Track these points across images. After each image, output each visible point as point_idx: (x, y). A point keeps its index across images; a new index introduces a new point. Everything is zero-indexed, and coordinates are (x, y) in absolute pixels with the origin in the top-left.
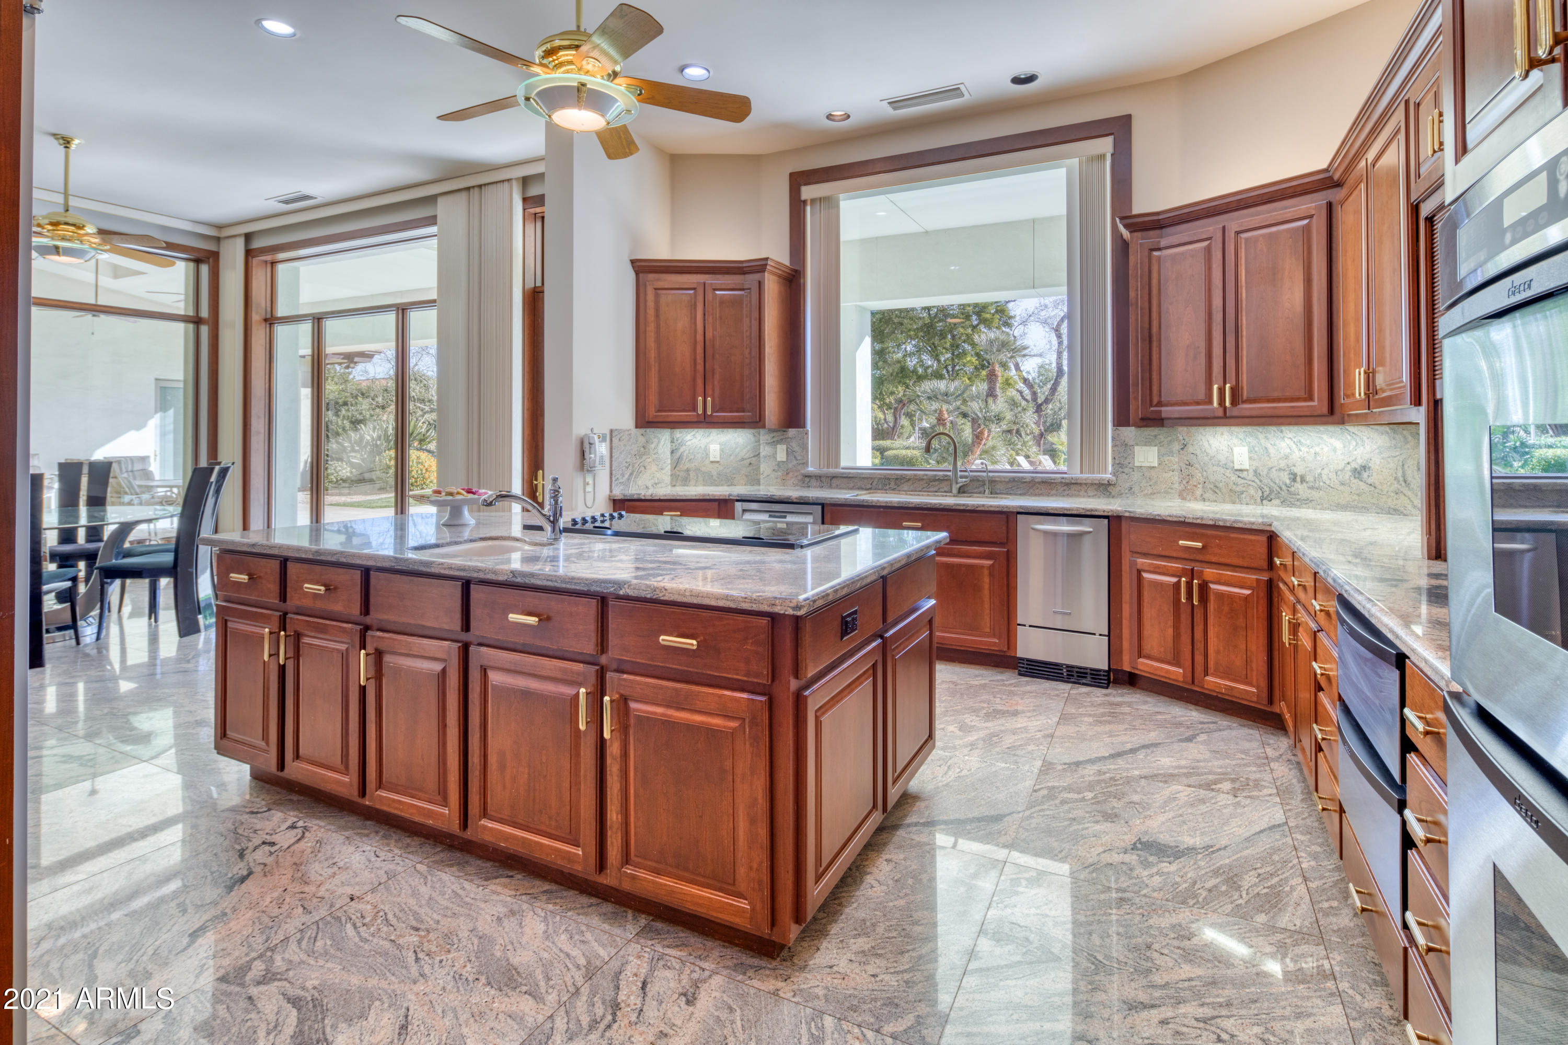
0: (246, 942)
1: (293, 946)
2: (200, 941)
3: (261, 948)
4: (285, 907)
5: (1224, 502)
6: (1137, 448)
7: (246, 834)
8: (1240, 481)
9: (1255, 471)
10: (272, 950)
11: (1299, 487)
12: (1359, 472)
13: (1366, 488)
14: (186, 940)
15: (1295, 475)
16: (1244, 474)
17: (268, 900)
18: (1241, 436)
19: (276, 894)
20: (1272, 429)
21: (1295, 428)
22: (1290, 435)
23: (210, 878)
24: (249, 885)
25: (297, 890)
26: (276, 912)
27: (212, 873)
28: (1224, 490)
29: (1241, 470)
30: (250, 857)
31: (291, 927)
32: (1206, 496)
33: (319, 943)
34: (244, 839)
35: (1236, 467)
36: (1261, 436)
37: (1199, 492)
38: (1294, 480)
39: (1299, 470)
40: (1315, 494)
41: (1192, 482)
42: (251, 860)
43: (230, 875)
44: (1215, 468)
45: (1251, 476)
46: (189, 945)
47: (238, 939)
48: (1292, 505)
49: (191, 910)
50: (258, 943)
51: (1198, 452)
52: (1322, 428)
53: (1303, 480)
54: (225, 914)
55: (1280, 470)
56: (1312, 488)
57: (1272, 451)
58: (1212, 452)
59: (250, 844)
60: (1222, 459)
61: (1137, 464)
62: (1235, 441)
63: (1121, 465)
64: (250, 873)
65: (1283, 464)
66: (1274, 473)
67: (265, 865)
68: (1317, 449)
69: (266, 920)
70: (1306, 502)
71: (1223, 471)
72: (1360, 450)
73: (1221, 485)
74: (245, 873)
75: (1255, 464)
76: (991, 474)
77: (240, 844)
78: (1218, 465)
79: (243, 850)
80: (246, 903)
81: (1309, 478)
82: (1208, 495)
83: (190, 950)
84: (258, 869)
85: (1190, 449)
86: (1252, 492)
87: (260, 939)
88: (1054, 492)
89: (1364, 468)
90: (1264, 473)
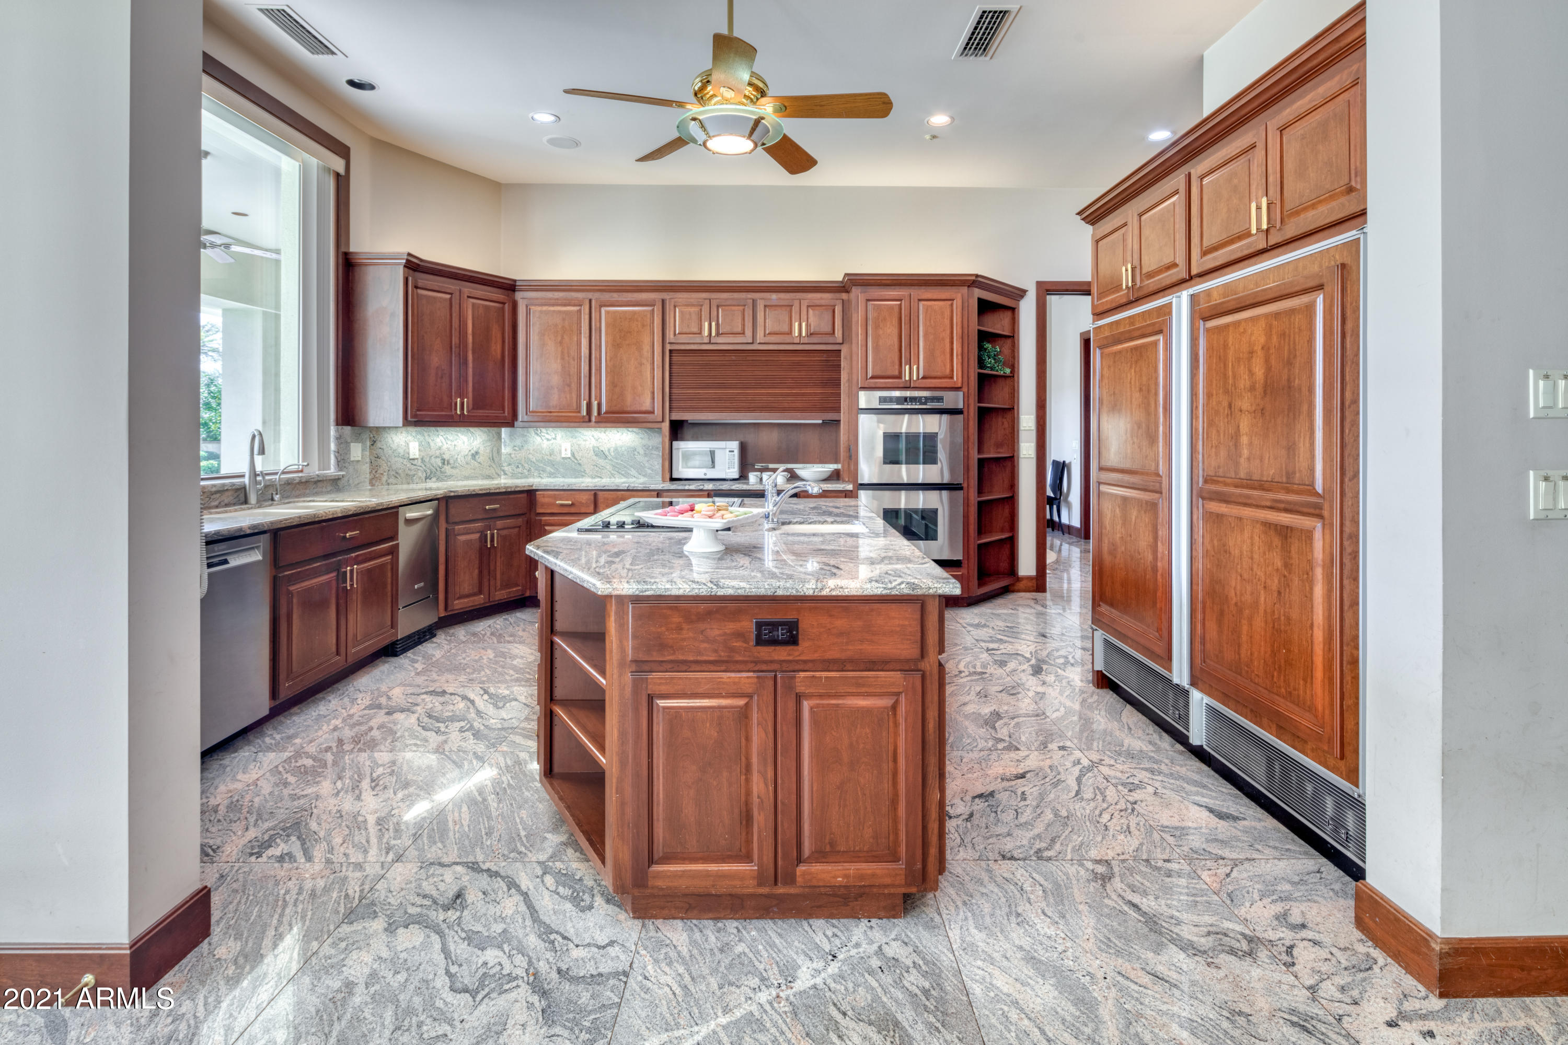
0: (999, 759)
1: (980, 746)
2: (1021, 772)
3: (994, 753)
4: (970, 766)
5: (402, 484)
6: (352, 444)
7: (956, 835)
8: (413, 467)
9: (422, 459)
10: (990, 749)
11: (447, 468)
12: (475, 455)
13: (476, 464)
14: (1028, 776)
15: (444, 460)
16: (415, 462)
17: (975, 775)
18: (414, 434)
19: (970, 775)
20: (433, 429)
21: (445, 429)
22: (442, 433)
23: (999, 809)
24: (980, 789)
25: (957, 771)
26: (976, 766)
27: (996, 812)
28: (402, 475)
29: (413, 459)
30: (967, 811)
31: (975, 755)
32: (390, 481)
33: (968, 741)
34: (961, 831)
35: (411, 457)
36: (426, 434)
37: (384, 478)
38: (444, 464)
39: (446, 457)
40: (454, 472)
41: (380, 471)
42: (968, 808)
43: (987, 804)
44: (397, 459)
45: (419, 463)
46: (1027, 772)
47: (1002, 762)
48: (442, 480)
49: (1019, 793)
50: (994, 756)
51: (384, 447)
52: (458, 429)
53: (448, 463)
54: (1002, 779)
55: (436, 457)
56: (452, 468)
57: (432, 444)
58: (394, 446)
59: (959, 823)
60: (401, 451)
61: (352, 459)
62: (410, 438)
63: (342, 461)
64: (974, 798)
65: (438, 453)
66: (433, 460)
67: (962, 799)
68: (455, 443)
69: (984, 765)
70: (450, 477)
71: (401, 460)
72: (475, 443)
73: (400, 471)
74: (977, 800)
75: (422, 454)
76: (267, 478)
77: (966, 827)
78: (399, 457)
79: (967, 820)
80: (988, 780)
81: (452, 462)
82: (392, 480)
83: (1027, 769)
84: (968, 798)
85: (378, 445)
86: (420, 474)
87: (992, 757)
88: (308, 491)
89: (477, 453)
90: (427, 460)
